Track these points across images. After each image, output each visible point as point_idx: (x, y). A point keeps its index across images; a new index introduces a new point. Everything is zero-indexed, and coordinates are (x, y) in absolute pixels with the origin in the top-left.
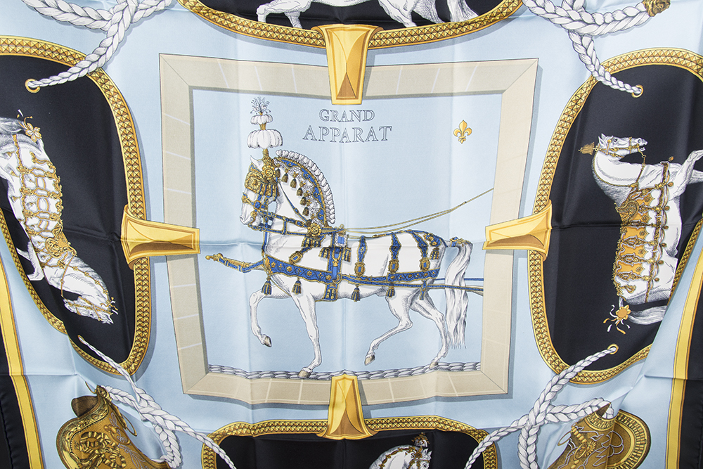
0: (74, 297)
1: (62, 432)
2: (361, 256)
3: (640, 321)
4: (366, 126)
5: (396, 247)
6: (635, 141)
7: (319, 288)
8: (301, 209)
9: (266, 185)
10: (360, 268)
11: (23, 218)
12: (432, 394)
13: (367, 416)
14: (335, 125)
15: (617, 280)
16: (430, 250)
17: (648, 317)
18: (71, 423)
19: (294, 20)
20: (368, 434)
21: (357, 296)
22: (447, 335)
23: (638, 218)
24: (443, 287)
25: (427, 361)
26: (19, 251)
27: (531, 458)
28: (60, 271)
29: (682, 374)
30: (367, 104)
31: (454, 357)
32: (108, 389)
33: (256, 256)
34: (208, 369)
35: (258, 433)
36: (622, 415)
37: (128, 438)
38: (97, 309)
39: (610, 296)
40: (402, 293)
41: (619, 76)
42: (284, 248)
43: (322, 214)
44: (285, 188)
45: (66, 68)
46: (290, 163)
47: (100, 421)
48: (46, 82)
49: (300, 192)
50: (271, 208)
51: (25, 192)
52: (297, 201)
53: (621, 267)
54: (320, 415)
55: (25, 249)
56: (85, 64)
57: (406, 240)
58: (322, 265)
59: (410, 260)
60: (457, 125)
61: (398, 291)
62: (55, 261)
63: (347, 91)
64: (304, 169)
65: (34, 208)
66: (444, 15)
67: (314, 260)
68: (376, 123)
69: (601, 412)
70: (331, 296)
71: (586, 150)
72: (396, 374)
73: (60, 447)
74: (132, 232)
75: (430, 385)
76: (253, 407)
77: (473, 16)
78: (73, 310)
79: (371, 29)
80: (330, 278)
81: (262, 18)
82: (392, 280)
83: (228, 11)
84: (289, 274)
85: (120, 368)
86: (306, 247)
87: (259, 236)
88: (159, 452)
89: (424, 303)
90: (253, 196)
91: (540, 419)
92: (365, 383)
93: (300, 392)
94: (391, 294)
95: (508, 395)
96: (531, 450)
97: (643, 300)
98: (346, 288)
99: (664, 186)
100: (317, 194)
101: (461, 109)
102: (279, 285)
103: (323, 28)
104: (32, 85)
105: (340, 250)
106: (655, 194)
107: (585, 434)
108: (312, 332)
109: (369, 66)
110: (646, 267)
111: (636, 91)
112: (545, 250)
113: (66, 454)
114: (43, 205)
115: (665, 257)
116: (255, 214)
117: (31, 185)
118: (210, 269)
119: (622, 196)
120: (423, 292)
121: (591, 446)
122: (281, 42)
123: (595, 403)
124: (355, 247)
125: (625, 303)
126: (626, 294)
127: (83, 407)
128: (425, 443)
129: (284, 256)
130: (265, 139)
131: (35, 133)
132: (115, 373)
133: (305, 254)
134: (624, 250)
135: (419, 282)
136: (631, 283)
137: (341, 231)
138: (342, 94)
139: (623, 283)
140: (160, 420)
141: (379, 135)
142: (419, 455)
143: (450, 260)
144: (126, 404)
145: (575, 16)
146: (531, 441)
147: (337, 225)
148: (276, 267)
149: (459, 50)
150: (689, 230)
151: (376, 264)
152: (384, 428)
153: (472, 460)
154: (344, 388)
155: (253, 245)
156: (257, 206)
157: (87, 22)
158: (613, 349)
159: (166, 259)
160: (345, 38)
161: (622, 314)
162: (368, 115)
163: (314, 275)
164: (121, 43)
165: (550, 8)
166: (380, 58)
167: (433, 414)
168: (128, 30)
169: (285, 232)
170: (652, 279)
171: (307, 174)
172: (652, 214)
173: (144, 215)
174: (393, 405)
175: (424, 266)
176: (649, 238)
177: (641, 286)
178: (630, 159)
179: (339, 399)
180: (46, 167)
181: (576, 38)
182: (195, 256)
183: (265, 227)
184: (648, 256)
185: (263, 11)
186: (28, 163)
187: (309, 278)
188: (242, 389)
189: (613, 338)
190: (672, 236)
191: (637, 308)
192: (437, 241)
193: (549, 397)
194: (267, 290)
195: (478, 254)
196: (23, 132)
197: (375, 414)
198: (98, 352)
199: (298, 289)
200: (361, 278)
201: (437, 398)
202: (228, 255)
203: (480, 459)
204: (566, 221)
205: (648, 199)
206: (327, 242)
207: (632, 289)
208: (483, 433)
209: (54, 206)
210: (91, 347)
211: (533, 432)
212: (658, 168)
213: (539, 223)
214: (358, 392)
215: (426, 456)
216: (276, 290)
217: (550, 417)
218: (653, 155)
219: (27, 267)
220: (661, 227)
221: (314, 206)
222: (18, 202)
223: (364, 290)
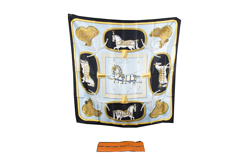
0: (89, 83)
1: (83, 106)
2: (126, 78)
3: (163, 86)
4: (127, 62)
5: (131, 77)
6: (160, 63)
7: (121, 82)
8: (119, 72)
9: (115, 69)
10: (126, 80)
11: (84, 73)
12: (136, 97)
13: (127, 100)
14: (123, 61)
15: (159, 81)
16: (135, 77)
17: (164, 86)
18: (84, 105)
19: (118, 49)
20: (127, 103)
21: (126, 83)
22: (138, 89)
23: (161, 73)
24: (137, 82)
25: (135, 93)
26: (82, 78)
27: (150, 107)
28: (88, 80)
29: (171, 96)
30: (127, 59)
31: (139, 92)
32: (91, 98)
33: (113, 78)
34: (106, 93)
35: (112, 103)
36: (163, 103)
37: (93, 107)
38: (93, 85)
39: (158, 83)
40: (132, 83)
41: (157, 55)
42: (117, 77)
43: (121, 73)
44: (117, 69)
45: (91, 55)
46: (118, 66)
47: (89, 104)
48: (89, 56)
49: (119, 70)
50: (115, 72)
51: (85, 69)
52: (118, 71)
53: (159, 79)
54: (121, 100)
55: (83, 78)
56: (93, 54)
57: (132, 76)
58: (121, 79)
59: (133, 78)
60: (138, 61)
61: (131, 82)
62: (88, 78)
63: (124, 57)
64: (119, 67)
65: (86, 72)
66: (136, 48)
67: (120, 78)
68: (128, 61)
69: (160, 101)
70: (123, 83)
71: (154, 64)
72: (131, 94)
73: (82, 109)
74: (98, 74)
75: (136, 96)
76: (112, 99)
77: (139, 49)
78: (89, 85)
79: (127, 50)
80: (122, 81)
81: (114, 49)
82: (130, 81)
83: (110, 48)
84: (117, 80)
85: (94, 93)
86: (119, 77)
87: (114, 75)
88: (98, 108)
89: (134, 84)
90: (113, 70)
91: (151, 101)
92: (127, 95)
93: (118, 97)
94: (130, 83)
95: (146, 97)
96: (150, 106)
97: (163, 84)
98: (124, 82)
99: (164, 69)
100: (121, 70)
101: (138, 59)
102: (116, 82)
103: (121, 50)
104: (88, 57)
105: (124, 77)
106: (163, 69)
107: (158, 104)
108: (120, 89)
109: (127, 54)
110: (163, 79)
111: (160, 57)
112: (150, 78)
113: (83, 110)
114: (87, 71)
115: (165, 78)
116: (113, 72)
117: (86, 69)
118: (107, 79)
119: (159, 70)
120: (134, 83)
121: (159, 107)
122: (116, 52)
123: (159, 99)
124: (125, 77)
125: (161, 84)
126: (160, 83)
127: (86, 102)
128: (135, 105)
129: (117, 78)
130: (114, 63)
131: (87, 62)
132: (94, 95)
133: (119, 78)
134: (160, 77)
135: (134, 81)
136: (161, 81)
137: (124, 75)
138: (124, 58)
139: (160, 81)
140: (99, 101)
141: (128, 63)
142: (135, 107)
143: (138, 79)
144: (94, 100)
145: (151, 48)
146: (150, 104)
147: (123, 74)
148: (116, 79)
149: (137, 52)
150: (167, 74)
151: (128, 79)
152: (130, 102)
153: (142, 108)
154: (124, 96)
155: (113, 76)
156: (113, 71)
157: (92, 49)
158: (160, 90)
159: (102, 78)
160: (124, 51)
161: (160, 85)
162: (127, 60)
163: (120, 80)
164: (98, 52)
165: (148, 48)
166: (128, 54)
167: (136, 100)
168: (98, 50)
169: (117, 75)
170: (164, 81)
171: (120, 68)
172: (163, 72)
173: (100, 72)
174: (131, 99)
175: (134, 79)
176: (163, 75)
177: (162, 82)
178: (160, 65)
179: (124, 98)
180: (88, 66)
181: (151, 51)
182: (106, 78)
183: (114, 74)
184: (163, 77)
185: (114, 48)
186: (86, 66)
187: (120, 81)
188: (111, 96)
189: (160, 89)
190: (165, 75)
191: (162, 85)
192: (136, 76)
193: (152, 98)
194: (114, 82)
195: (141, 78)
196: (86, 62)
197: (129, 100)
198: (91, 92)
199: (118, 82)
200: (126, 81)
201: (137, 98)
202: (110, 78)
203: (143, 108)
204: (153, 73)
205: (162, 70)
206: (122, 76)
207: (161, 82)
208: (143, 103)
209: (89, 71)
210: (91, 91)
211: (150, 103)
212: (163, 66)
213: (149, 74)
214: (126, 97)
215: (136, 107)
216: (115, 82)
217: (152, 101)
218: (162, 65)
219: (82, 80)
220: (164, 73)
221: (120, 72)
222: (84, 71)
223: (127, 82)
